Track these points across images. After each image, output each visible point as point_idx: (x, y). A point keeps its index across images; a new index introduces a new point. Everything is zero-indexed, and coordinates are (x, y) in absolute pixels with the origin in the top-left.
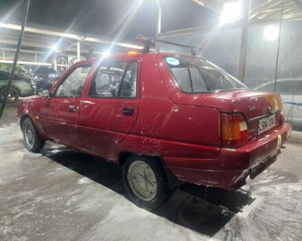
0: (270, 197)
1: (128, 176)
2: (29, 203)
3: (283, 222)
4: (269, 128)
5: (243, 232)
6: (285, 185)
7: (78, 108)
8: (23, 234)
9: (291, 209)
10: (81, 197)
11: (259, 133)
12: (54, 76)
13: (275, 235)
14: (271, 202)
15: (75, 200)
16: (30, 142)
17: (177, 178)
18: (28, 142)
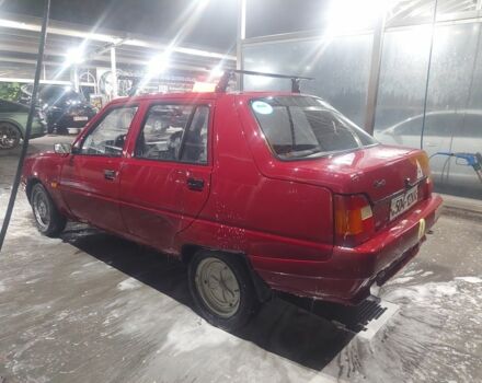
0: (409, 306)
1: (197, 279)
2: (48, 322)
3: (426, 346)
4: (407, 208)
5: (366, 363)
6: (431, 286)
7: (117, 174)
8: (41, 372)
9: (439, 324)
10: (125, 311)
11: (392, 218)
12: (74, 103)
13: (412, 367)
14: (410, 314)
15: (116, 316)
16: (44, 220)
17: (269, 286)
18: (39, 220)
